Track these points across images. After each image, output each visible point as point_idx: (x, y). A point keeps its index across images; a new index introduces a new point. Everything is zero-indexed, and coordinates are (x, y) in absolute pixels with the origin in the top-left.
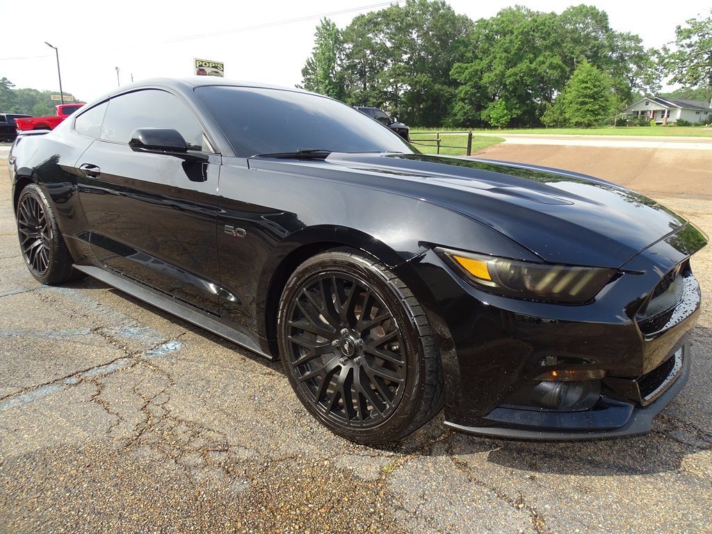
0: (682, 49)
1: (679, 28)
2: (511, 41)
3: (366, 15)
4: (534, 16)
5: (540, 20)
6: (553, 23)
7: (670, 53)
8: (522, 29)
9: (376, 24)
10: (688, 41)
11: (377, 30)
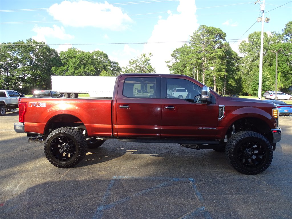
0: (131, 68)
1: (130, 61)
2: (75, 61)
3: (7, 43)
4: (83, 53)
5: (85, 54)
6: (90, 55)
7: (128, 69)
8: (79, 56)
9: (13, 48)
10: (132, 65)
11: (14, 50)
